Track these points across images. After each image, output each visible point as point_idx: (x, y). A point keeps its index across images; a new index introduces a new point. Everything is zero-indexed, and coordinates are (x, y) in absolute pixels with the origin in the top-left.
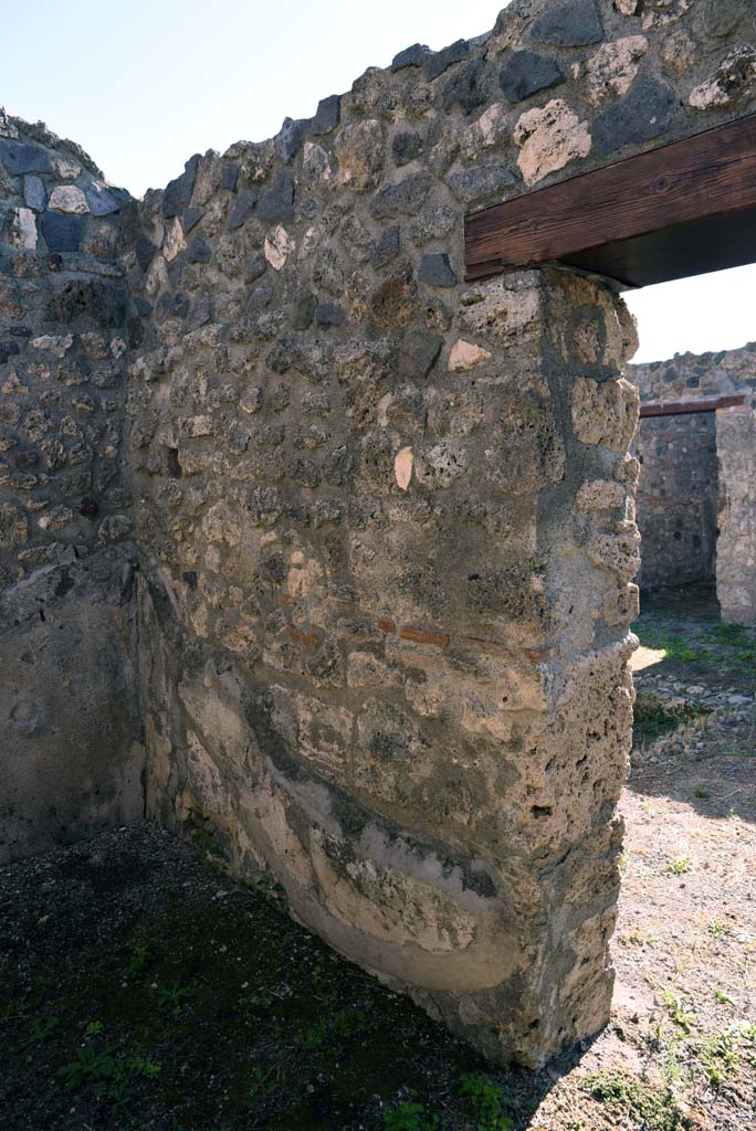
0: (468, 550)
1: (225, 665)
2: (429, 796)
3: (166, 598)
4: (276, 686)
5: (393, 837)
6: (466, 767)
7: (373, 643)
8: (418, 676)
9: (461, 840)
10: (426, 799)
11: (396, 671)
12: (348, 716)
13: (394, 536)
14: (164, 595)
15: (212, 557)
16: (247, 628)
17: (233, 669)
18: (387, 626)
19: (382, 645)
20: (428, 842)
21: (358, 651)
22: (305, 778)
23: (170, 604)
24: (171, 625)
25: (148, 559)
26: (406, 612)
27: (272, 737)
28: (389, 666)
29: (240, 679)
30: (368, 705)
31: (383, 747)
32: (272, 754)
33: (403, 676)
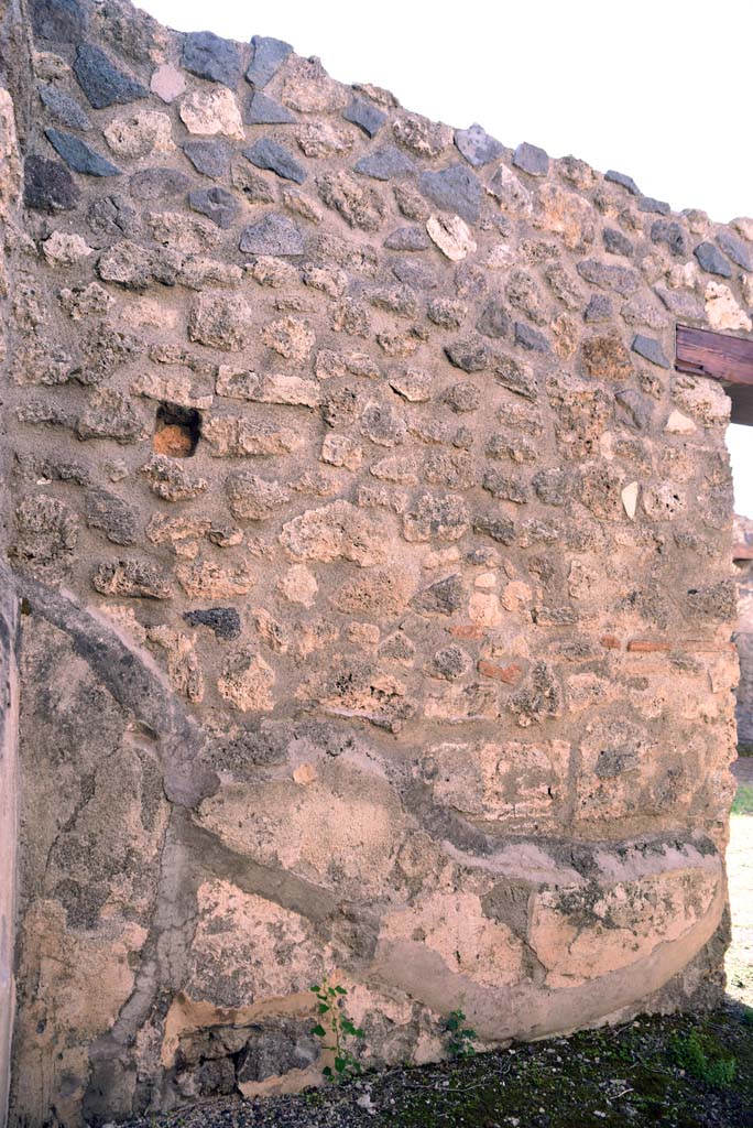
0: (685, 570)
1: (339, 740)
2: (654, 793)
3: (129, 660)
4: (445, 744)
5: (622, 852)
6: (683, 752)
7: (596, 662)
8: (641, 684)
9: (680, 820)
10: (653, 797)
11: (619, 685)
12: (563, 747)
13: (617, 559)
14: (121, 655)
15: (301, 584)
16: (391, 678)
17: (356, 742)
18: (611, 643)
19: (605, 663)
20: (654, 839)
21: (577, 674)
22: (499, 846)
23: (142, 669)
24: (157, 705)
25: (54, 591)
26: (631, 626)
27: (442, 814)
28: (612, 682)
29: (372, 753)
30: (594, 727)
31: (612, 764)
32: (448, 836)
33: (625, 688)
